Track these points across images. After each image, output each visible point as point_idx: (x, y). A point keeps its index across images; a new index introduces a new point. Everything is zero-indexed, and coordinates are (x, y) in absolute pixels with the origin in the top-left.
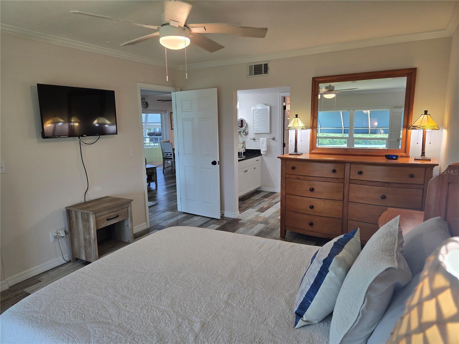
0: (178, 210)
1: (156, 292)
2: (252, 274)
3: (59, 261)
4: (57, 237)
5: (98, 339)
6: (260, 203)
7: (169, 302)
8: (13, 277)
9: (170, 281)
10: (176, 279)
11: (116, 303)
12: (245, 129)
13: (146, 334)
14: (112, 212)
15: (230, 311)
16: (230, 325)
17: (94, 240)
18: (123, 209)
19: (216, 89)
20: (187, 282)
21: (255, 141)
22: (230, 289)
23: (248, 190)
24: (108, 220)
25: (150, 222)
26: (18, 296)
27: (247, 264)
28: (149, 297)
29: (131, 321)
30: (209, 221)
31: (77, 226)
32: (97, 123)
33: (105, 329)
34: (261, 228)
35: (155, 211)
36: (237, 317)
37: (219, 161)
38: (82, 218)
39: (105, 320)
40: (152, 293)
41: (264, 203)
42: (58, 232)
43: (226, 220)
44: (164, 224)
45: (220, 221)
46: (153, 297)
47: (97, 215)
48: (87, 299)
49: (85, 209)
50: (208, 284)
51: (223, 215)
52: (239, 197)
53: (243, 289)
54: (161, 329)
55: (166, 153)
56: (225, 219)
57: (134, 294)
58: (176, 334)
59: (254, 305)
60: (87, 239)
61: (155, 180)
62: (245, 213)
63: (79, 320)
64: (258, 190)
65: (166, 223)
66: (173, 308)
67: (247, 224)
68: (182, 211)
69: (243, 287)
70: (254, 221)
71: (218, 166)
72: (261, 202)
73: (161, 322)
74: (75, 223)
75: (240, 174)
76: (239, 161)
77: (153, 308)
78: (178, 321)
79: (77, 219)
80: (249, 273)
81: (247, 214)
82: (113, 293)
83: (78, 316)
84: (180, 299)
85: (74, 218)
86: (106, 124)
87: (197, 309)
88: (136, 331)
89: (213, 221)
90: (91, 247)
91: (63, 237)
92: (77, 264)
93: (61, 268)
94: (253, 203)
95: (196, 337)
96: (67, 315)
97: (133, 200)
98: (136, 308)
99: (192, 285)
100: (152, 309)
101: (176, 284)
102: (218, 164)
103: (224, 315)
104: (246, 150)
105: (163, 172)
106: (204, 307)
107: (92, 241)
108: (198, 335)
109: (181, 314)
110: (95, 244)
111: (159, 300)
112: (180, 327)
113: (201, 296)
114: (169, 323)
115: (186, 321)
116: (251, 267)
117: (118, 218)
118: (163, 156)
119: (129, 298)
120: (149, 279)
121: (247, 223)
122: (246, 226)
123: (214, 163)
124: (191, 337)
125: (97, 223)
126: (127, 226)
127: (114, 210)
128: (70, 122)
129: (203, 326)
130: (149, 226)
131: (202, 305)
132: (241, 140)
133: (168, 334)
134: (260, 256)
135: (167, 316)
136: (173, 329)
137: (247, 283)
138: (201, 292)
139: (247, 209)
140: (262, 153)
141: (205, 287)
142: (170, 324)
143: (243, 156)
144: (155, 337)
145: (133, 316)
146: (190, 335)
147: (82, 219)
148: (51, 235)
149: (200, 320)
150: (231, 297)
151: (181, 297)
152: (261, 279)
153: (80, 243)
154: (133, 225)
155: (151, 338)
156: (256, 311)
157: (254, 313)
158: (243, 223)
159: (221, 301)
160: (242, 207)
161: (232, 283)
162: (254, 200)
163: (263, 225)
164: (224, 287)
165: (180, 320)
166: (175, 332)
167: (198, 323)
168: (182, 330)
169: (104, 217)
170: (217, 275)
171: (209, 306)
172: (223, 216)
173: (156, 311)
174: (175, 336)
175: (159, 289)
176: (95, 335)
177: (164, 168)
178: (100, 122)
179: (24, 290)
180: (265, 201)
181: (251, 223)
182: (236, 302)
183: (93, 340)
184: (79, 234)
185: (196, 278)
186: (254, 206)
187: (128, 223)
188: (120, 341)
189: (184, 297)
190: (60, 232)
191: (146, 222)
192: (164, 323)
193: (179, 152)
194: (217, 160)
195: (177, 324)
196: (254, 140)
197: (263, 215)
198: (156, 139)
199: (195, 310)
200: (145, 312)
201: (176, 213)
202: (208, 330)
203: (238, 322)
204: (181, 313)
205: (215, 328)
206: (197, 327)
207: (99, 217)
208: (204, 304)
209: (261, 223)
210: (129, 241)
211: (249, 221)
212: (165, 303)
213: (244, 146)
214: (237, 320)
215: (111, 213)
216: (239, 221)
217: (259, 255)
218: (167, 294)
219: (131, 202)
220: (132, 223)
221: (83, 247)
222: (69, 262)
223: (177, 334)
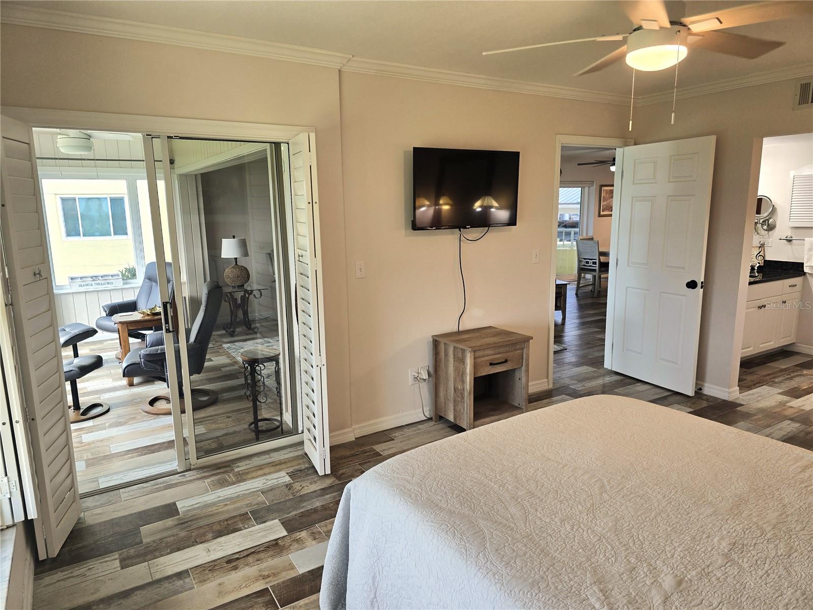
0: (605, 367)
1: (585, 500)
2: (785, 518)
3: (418, 414)
4: (417, 378)
5: (497, 547)
6: (791, 378)
7: (610, 524)
8: (362, 425)
9: (608, 488)
10: (620, 487)
11: (519, 500)
12: (767, 218)
13: (572, 563)
14: (499, 353)
15: (736, 573)
16: (736, 598)
17: (470, 393)
18: (516, 350)
19: (713, 139)
20: (641, 498)
21: (791, 245)
22: (734, 534)
23: (761, 346)
24: (491, 364)
25: (554, 379)
26: (366, 454)
27: (772, 496)
28: (574, 506)
29: (546, 535)
30: (668, 396)
31: (447, 367)
32: (481, 207)
33: (506, 535)
34: (792, 430)
35: (563, 362)
36: (751, 589)
37: (703, 281)
38: (454, 355)
39: (505, 522)
40: (577, 499)
41: (803, 378)
42: (420, 371)
43: (707, 400)
44: (578, 387)
45: (693, 401)
46: (580, 507)
47: (477, 354)
48: (475, 482)
49: (459, 341)
50: (686, 513)
51: (701, 389)
52: (741, 358)
53: (763, 541)
54: (599, 564)
55: (585, 259)
56: (704, 398)
57: (546, 494)
58: (627, 581)
59: (789, 578)
60: (458, 389)
61: (562, 306)
62: (753, 394)
63: (467, 509)
64: (785, 349)
65: (583, 386)
66: (617, 535)
67: (756, 417)
68: (613, 370)
69: (762, 536)
70: (775, 413)
71: (699, 291)
72: (792, 375)
73: (598, 553)
74: (443, 363)
75: (748, 310)
76: (750, 283)
77: (582, 525)
78: (628, 560)
79: (447, 355)
80: (777, 514)
81: (756, 395)
82: (513, 482)
83: (464, 504)
84: (631, 525)
85: (442, 354)
86: (492, 207)
87: (664, 550)
88: (556, 554)
89: (678, 397)
90: (464, 403)
91: (425, 380)
92: (441, 425)
93: (420, 427)
94: (775, 375)
95: (666, 599)
96: (449, 497)
97: (532, 338)
98: (553, 517)
99: (652, 506)
100: (580, 527)
101: (620, 496)
102: (701, 288)
103: (723, 577)
104: (765, 261)
105: (577, 294)
106: (679, 551)
107: (466, 394)
108: (670, 597)
109: (633, 550)
110: (470, 399)
111: (591, 515)
112: (633, 572)
113: (671, 531)
114: (612, 559)
115: (645, 565)
116: (781, 503)
117: (506, 365)
118: (579, 265)
119: (539, 498)
120: (570, 475)
121: (756, 415)
122: (755, 419)
123: (692, 285)
124: (657, 595)
125: (476, 367)
126: (520, 379)
127: (502, 350)
128: (437, 203)
129: (680, 583)
130: (551, 386)
131: (675, 547)
132: (756, 240)
133: (613, 576)
134: (803, 485)
135: (609, 546)
136: (621, 571)
137: (772, 532)
138: (671, 524)
139: (757, 385)
140: (806, 270)
141: (679, 516)
142: (614, 561)
143: (757, 275)
144: (589, 575)
145: (549, 529)
146: (654, 592)
147: (454, 358)
148: (411, 374)
149: (671, 572)
150: (737, 549)
151: (632, 522)
152: (805, 532)
153: (448, 394)
154: (528, 381)
155: (581, 574)
156: (796, 591)
157: (792, 594)
158: (746, 413)
159: (714, 550)
160: (746, 380)
161: (737, 522)
162: (776, 370)
163: (797, 425)
164: (720, 526)
165: (633, 560)
166: (624, 577)
167: (669, 576)
168: (638, 578)
169: (486, 358)
170: (705, 502)
171: (690, 552)
172: (701, 392)
173: (587, 533)
174: (626, 584)
175: (589, 496)
176: (492, 540)
177: (578, 288)
178: (485, 204)
179: (373, 447)
180: (803, 375)
181: (767, 416)
182: (749, 562)
183: (489, 546)
184: (447, 379)
185: (660, 497)
186: (776, 383)
187: (521, 374)
188: (531, 560)
189: (638, 523)
190: (422, 372)
191: (547, 378)
192: (603, 557)
193: (617, 260)
194: (700, 280)
195: (628, 565)
196: (790, 241)
197: (796, 403)
198: (568, 234)
199: (660, 551)
200: (568, 528)
201: (601, 371)
202: (689, 594)
203: (753, 598)
204: (634, 548)
205: (704, 595)
206: (668, 582)
207: (479, 357)
208: (679, 546)
209: (792, 419)
210: (519, 404)
211: (761, 410)
212: (602, 523)
213: (761, 254)
214: (751, 594)
215: (496, 354)
216: (738, 408)
217: (800, 484)
218: (604, 509)
219: (528, 341)
220: (528, 376)
221: (452, 402)
222: (430, 419)
223: (629, 581)
